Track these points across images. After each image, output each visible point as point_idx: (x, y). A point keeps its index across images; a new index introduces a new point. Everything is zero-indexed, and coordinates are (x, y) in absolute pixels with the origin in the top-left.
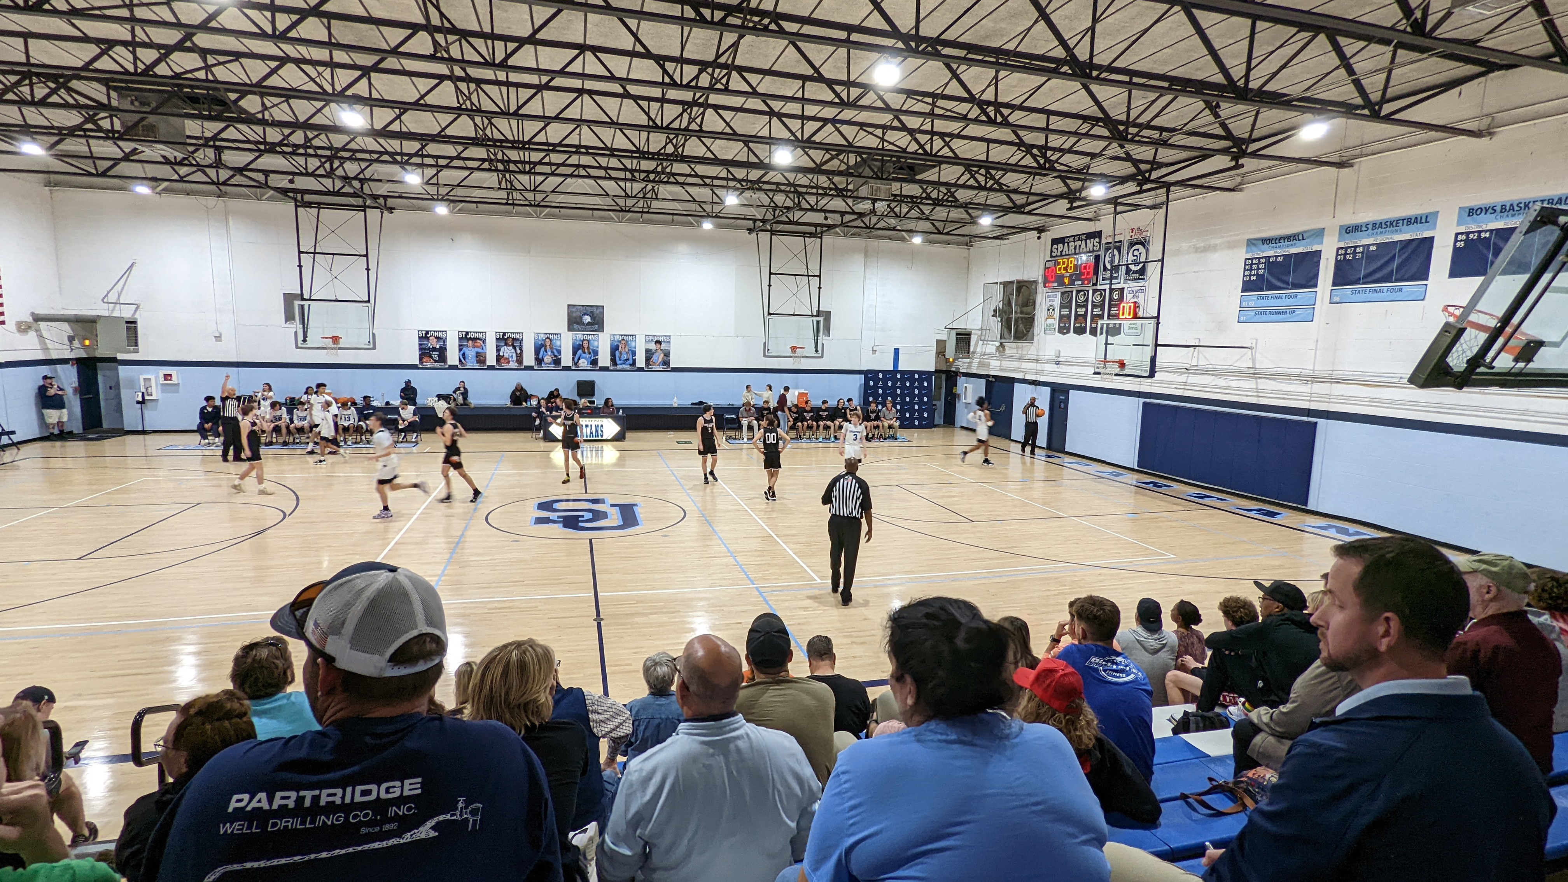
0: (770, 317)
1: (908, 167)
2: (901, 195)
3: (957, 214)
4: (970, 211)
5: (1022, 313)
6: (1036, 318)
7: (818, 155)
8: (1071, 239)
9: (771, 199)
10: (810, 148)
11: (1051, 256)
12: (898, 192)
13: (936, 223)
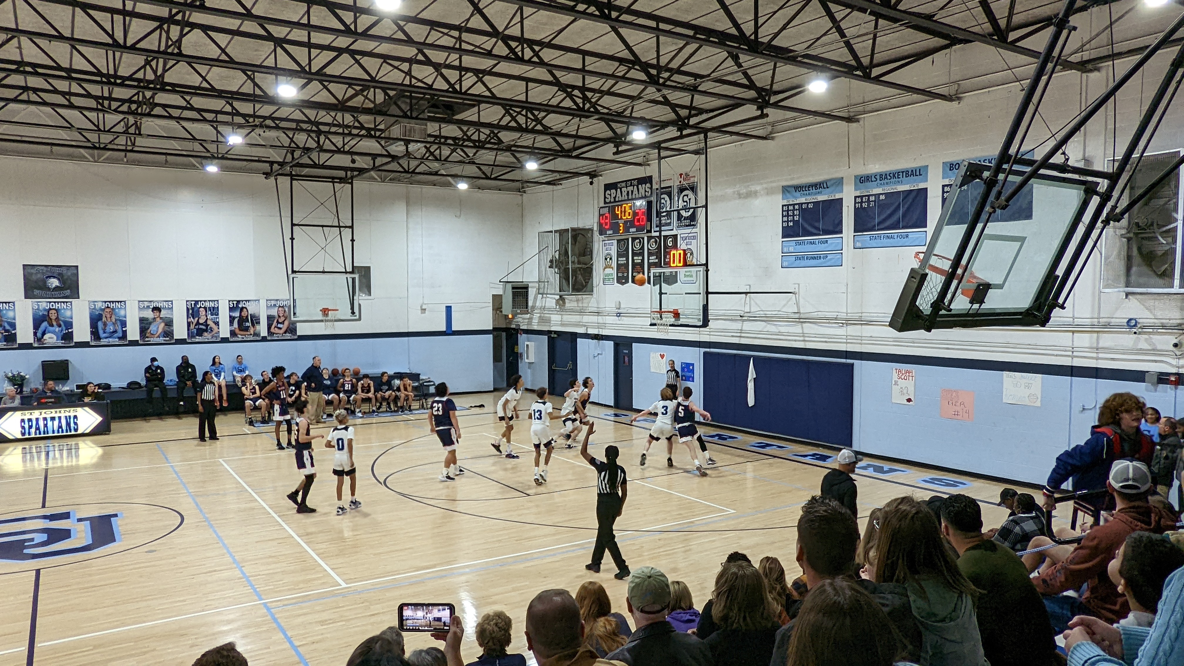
0: (294, 275)
1: (443, 105)
2: (440, 136)
3: (505, 158)
4: (518, 155)
5: (579, 263)
6: (594, 267)
7: (339, 90)
8: (623, 184)
9: (291, 140)
10: (330, 82)
11: (605, 203)
12: (437, 133)
13: (482, 167)
